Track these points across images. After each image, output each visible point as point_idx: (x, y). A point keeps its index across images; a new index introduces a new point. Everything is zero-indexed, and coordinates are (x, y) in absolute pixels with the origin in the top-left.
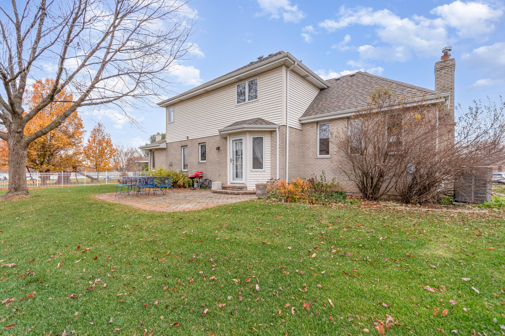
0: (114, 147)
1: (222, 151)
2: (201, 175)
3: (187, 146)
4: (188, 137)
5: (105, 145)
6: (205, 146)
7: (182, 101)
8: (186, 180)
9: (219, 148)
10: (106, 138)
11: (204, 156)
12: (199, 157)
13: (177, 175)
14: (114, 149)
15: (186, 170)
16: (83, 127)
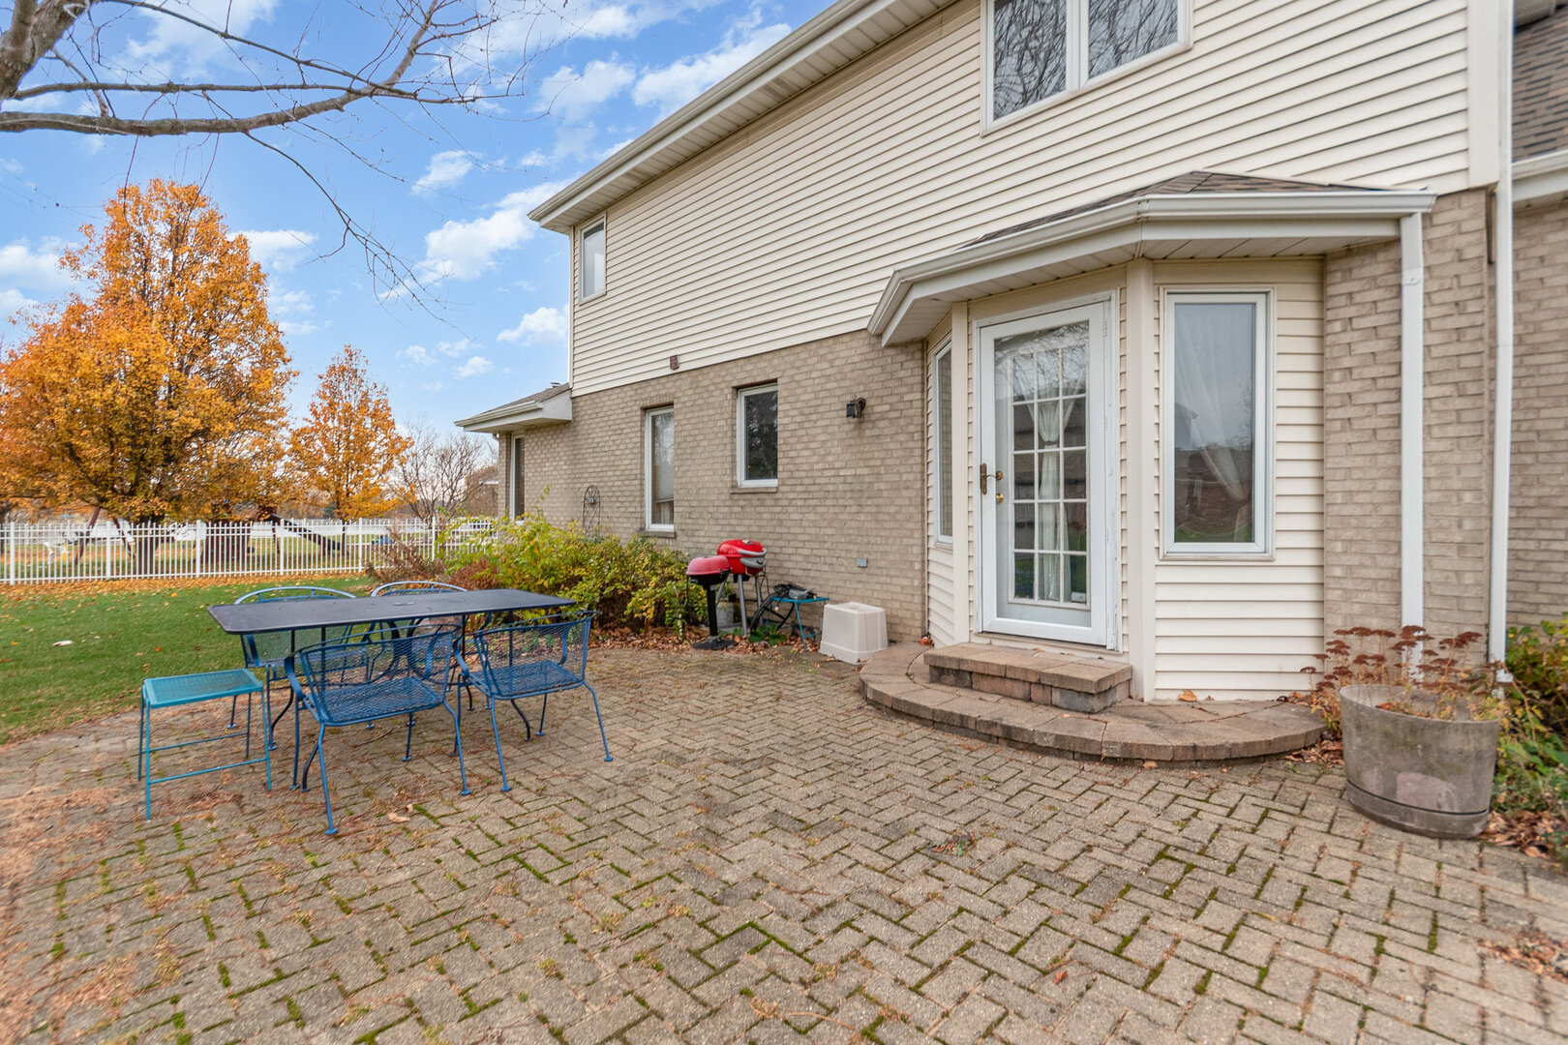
0: (401, 430)
1: (882, 424)
2: (753, 563)
3: (671, 404)
4: (674, 362)
5: (368, 423)
6: (770, 400)
7: (646, 183)
8: (671, 587)
9: (862, 403)
10: (374, 398)
11: (763, 456)
12: (734, 462)
13: (622, 560)
14: (400, 438)
15: (668, 528)
16: (287, 356)
